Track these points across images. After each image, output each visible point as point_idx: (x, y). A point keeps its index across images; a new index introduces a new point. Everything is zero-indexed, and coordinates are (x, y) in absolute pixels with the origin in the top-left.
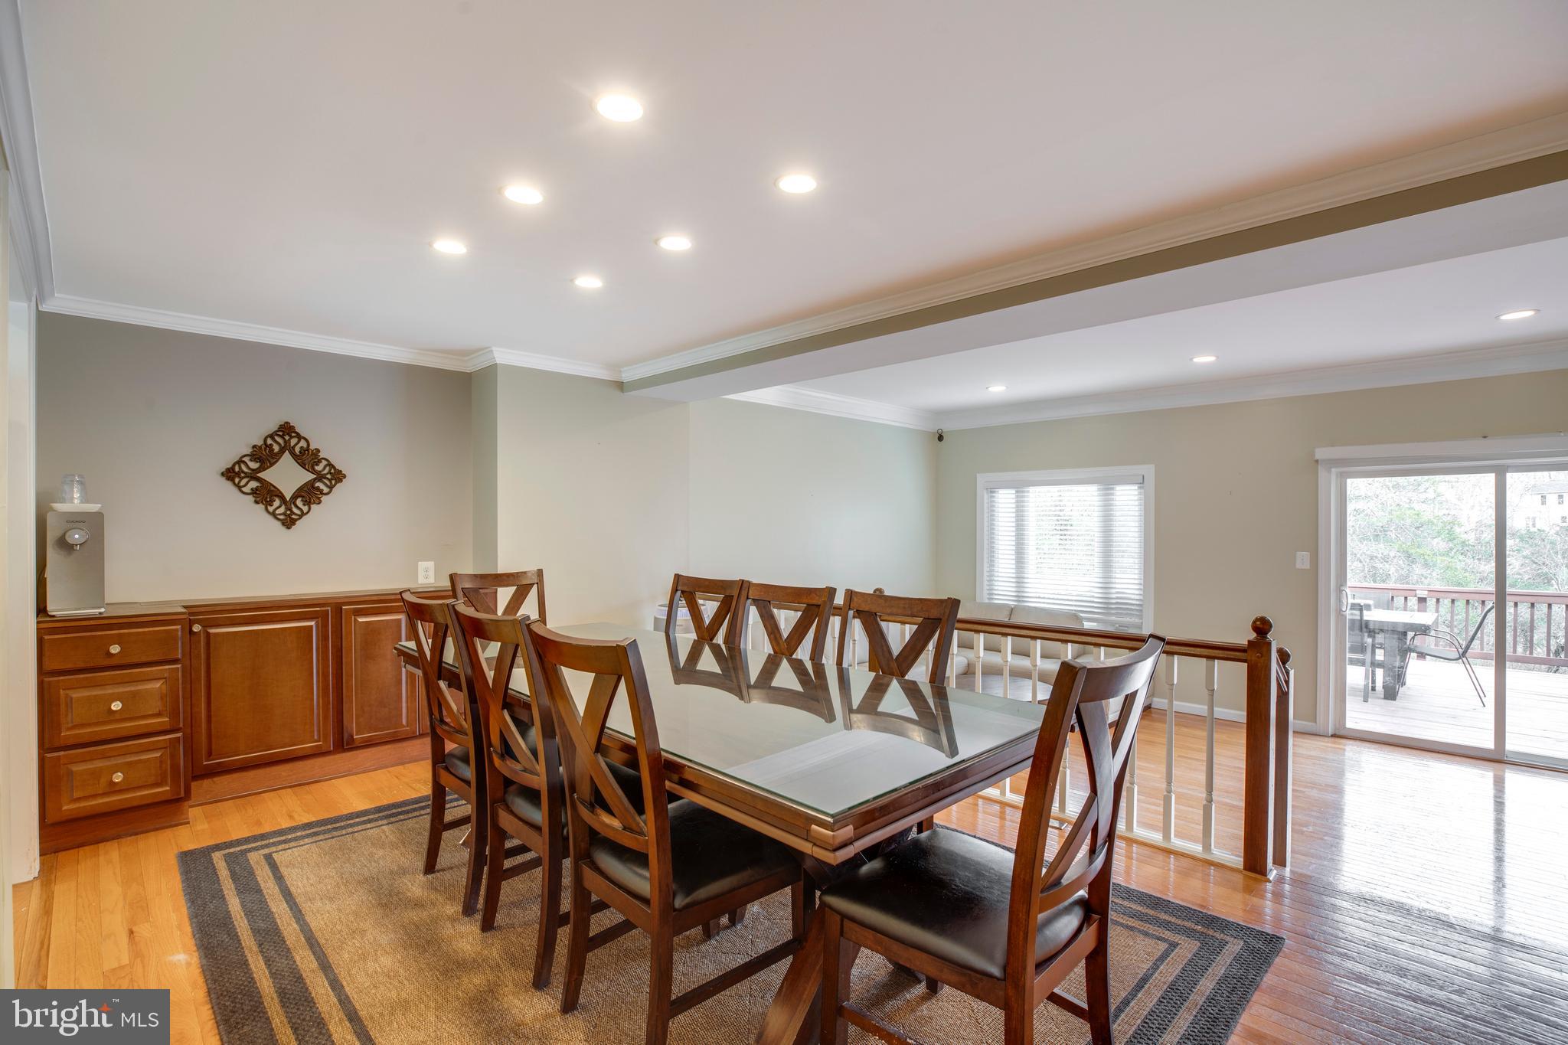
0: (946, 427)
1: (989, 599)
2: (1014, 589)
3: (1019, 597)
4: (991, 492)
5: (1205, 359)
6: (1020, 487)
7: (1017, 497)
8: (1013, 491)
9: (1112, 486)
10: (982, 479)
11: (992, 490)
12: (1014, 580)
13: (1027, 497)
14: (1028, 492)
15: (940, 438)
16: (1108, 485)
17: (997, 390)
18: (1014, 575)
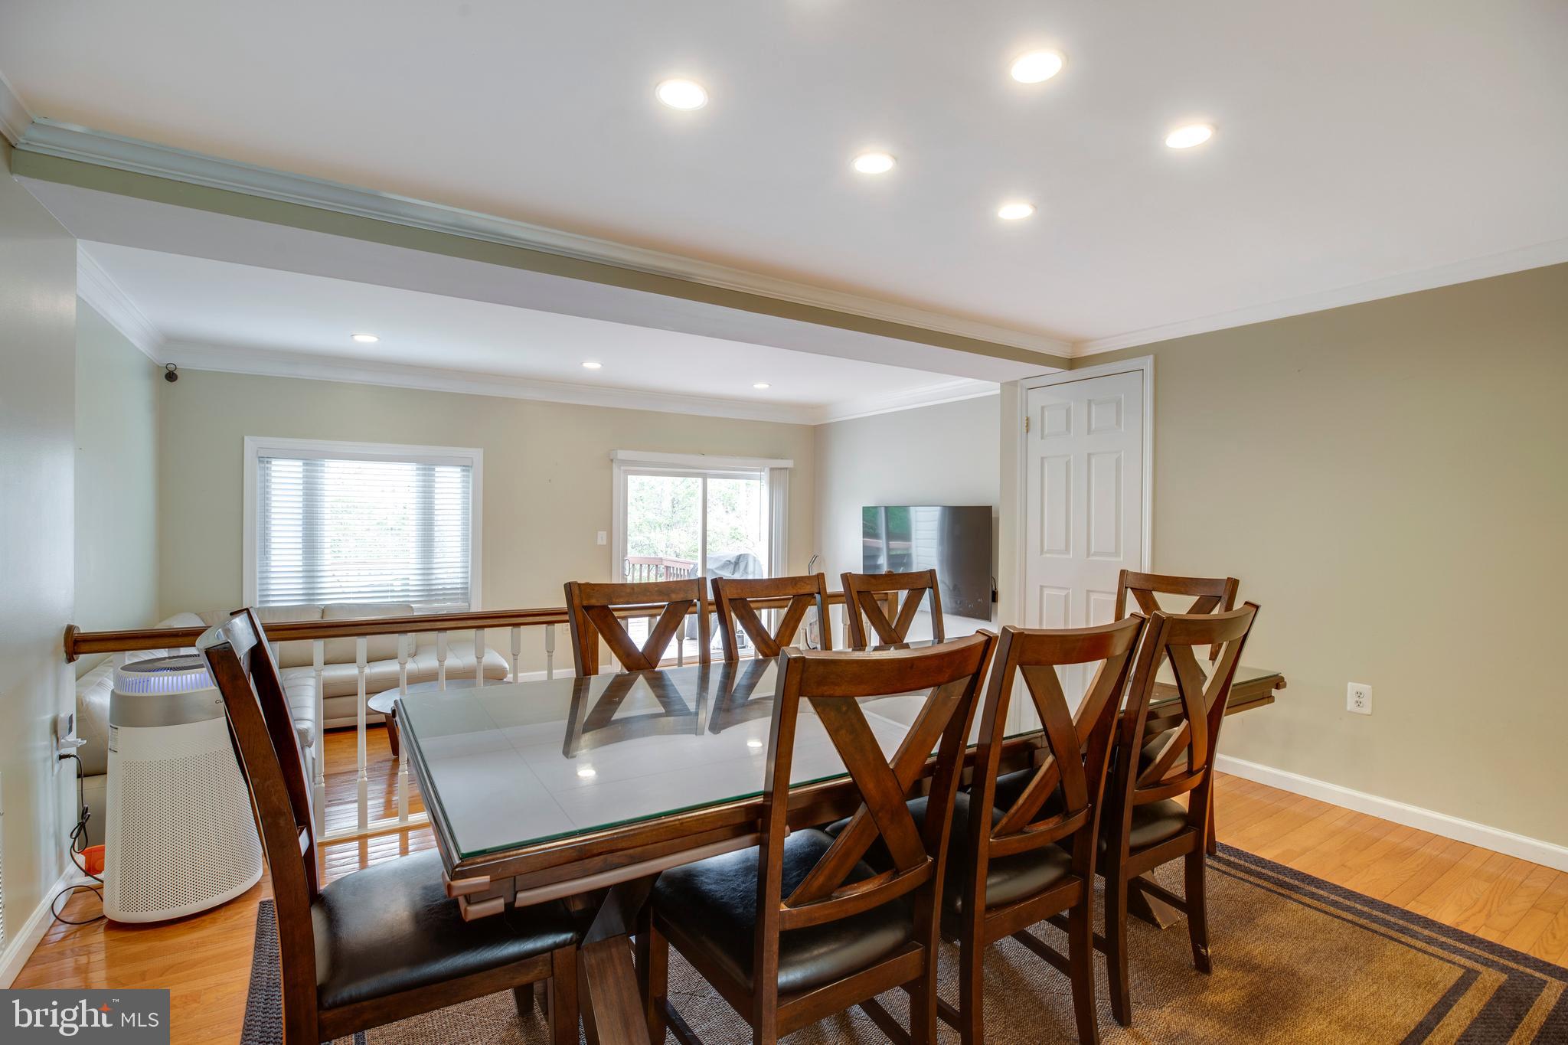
0: (182, 362)
1: (261, 602)
2: (301, 586)
3: (310, 594)
4: (263, 462)
5: (592, 366)
6: (311, 460)
7: (305, 471)
8: (300, 463)
9: (433, 467)
10: (251, 444)
11: (264, 460)
12: (301, 575)
13: (322, 472)
14: (323, 465)
15: (171, 376)
16: (427, 464)
17: (366, 340)
18: (300, 569)
